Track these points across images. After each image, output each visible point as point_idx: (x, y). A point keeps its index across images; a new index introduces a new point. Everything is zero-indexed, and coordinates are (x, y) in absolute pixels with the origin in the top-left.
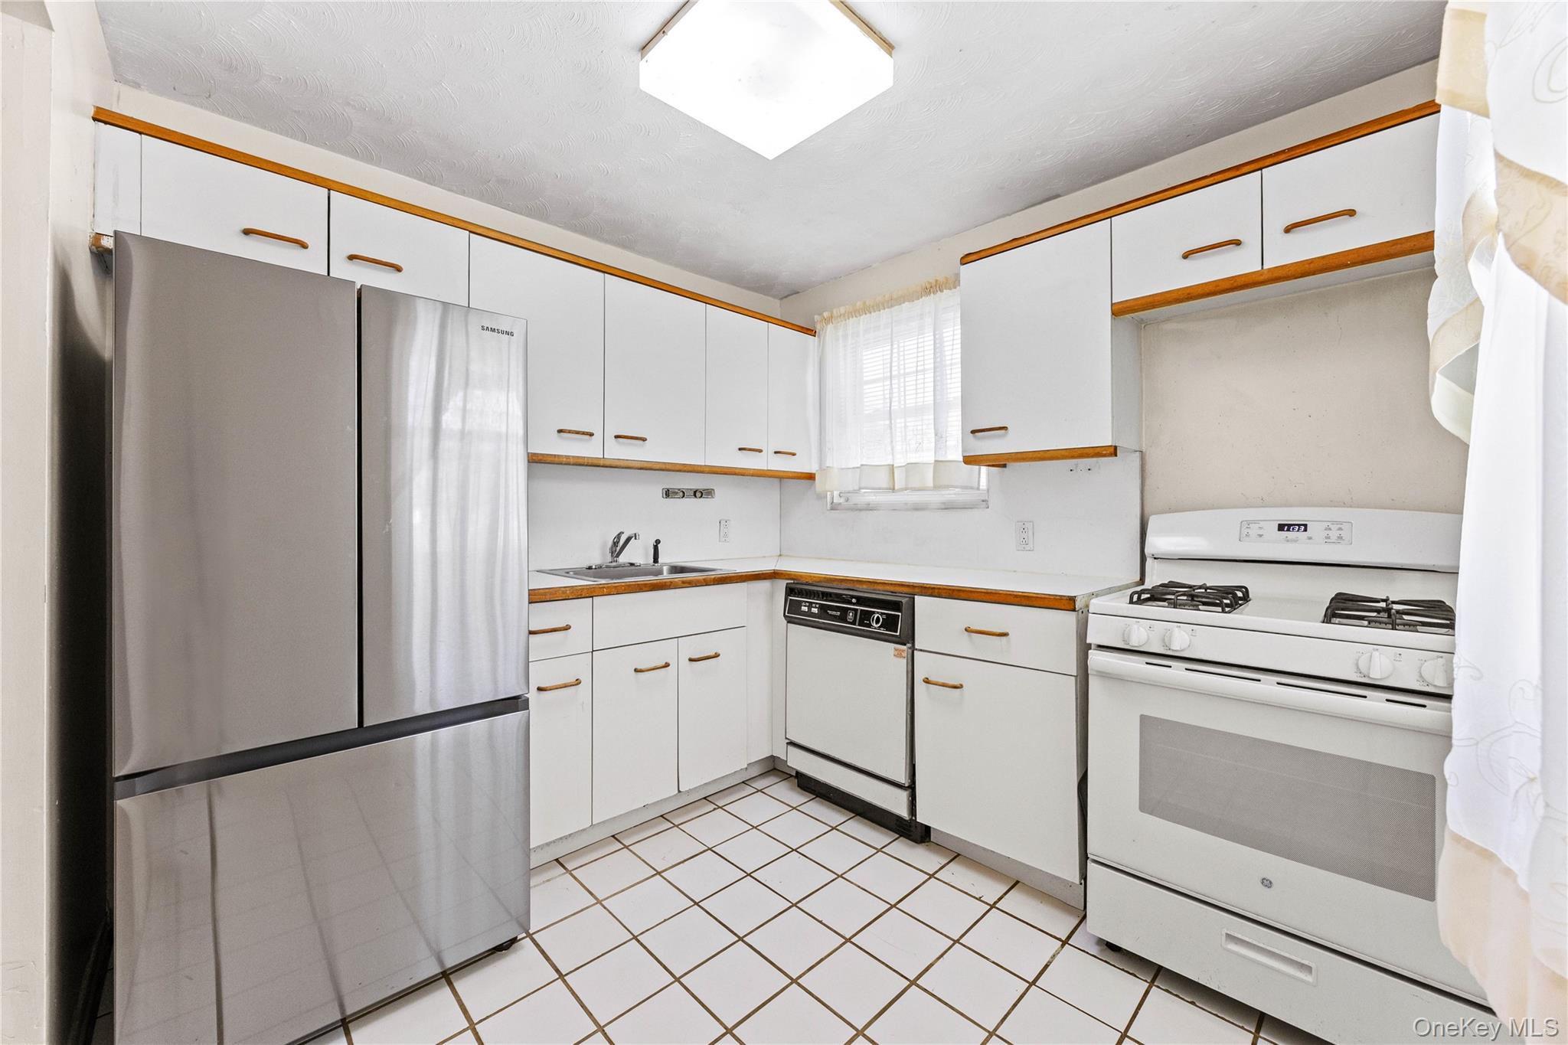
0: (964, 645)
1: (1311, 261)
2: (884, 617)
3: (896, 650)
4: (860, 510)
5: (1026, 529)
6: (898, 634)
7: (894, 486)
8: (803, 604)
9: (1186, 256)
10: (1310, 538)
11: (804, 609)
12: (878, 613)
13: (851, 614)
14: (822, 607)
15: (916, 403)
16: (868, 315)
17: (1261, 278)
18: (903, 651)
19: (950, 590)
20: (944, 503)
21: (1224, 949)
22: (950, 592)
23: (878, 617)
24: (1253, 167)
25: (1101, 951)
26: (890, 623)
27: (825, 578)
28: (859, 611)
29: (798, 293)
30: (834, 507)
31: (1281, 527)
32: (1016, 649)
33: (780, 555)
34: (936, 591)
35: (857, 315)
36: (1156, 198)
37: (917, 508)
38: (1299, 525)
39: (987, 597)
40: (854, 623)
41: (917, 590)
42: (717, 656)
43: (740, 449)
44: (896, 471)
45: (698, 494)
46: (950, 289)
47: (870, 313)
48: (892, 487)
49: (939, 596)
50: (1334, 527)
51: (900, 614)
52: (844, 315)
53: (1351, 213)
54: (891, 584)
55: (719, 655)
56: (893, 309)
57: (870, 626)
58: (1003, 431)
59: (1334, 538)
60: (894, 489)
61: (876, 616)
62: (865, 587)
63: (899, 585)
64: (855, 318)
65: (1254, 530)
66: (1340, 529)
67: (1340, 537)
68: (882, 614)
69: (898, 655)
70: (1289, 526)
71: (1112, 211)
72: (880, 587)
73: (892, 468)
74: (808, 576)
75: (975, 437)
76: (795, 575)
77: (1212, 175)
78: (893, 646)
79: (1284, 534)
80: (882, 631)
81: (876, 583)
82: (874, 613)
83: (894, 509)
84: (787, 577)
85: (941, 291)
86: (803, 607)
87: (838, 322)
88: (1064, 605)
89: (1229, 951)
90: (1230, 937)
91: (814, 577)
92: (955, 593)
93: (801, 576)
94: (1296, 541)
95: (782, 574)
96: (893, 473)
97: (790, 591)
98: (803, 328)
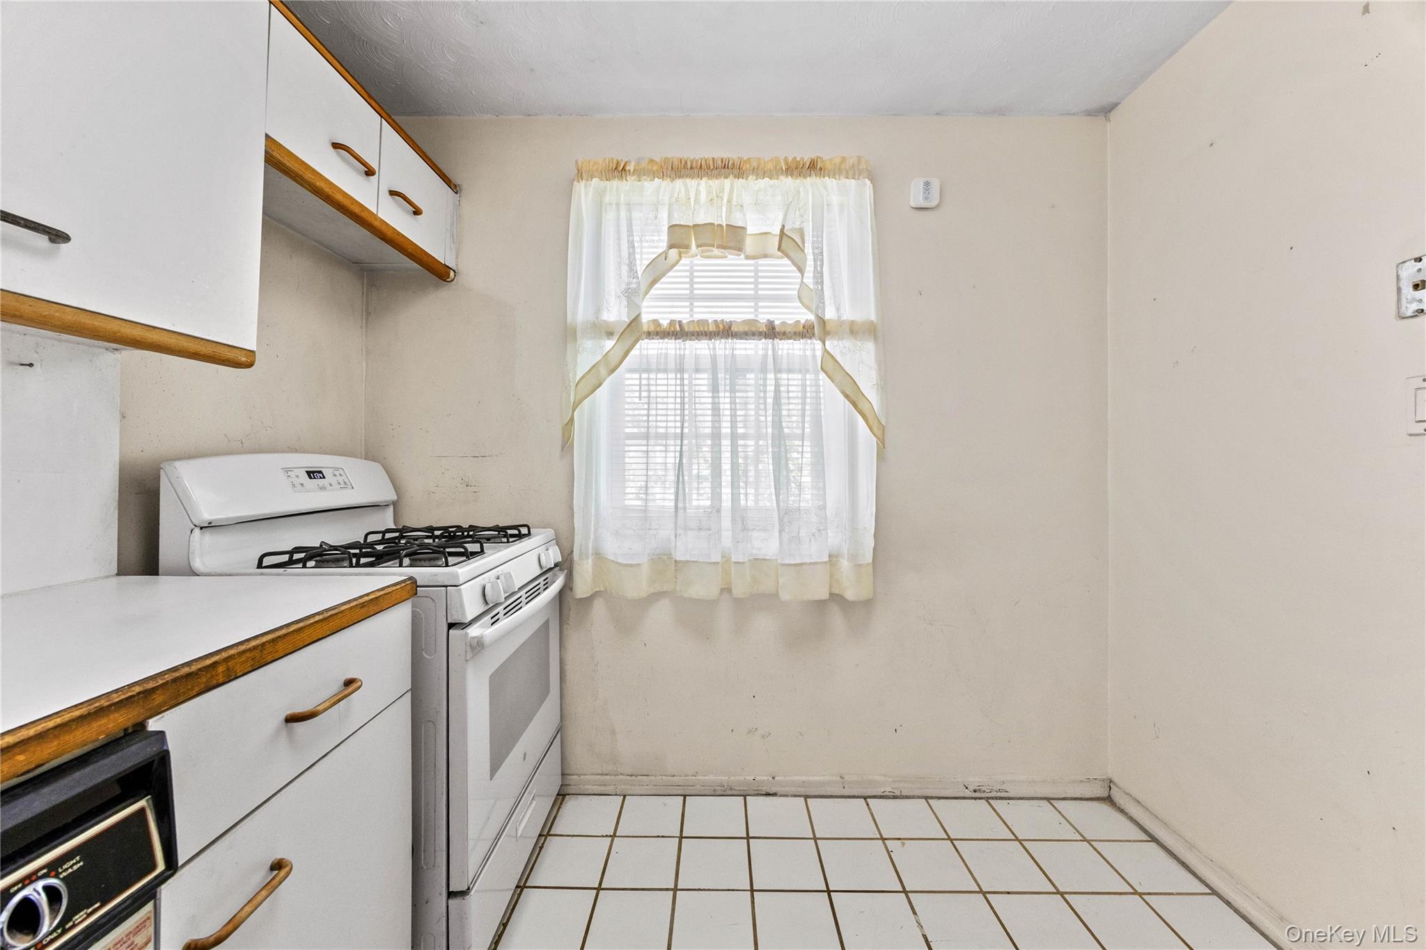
10: (331, 485)
17: (375, 224)
31: (309, 475)
38: (317, 472)
39: (324, 629)
49: (231, 677)
59: (342, 484)
65: (295, 480)
66: (340, 475)
67: (345, 482)
79: (314, 482)
92: (269, 648)
94: (324, 489)
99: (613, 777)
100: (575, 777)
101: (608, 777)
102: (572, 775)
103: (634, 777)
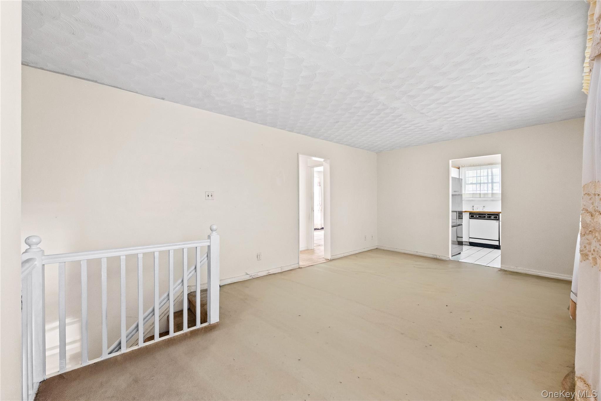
2: (494, 217)
6: (498, 219)
15: (484, 182)
26: (496, 217)
37: (485, 200)
41: (500, 212)
44: (481, 194)
51: (498, 216)
54: (494, 212)
63: (496, 212)
69: (497, 222)
72: (492, 212)
74: (475, 211)
76: (471, 211)
80: (495, 219)
84: (469, 212)
86: (474, 216)
93: (473, 212)
97: (470, 214)
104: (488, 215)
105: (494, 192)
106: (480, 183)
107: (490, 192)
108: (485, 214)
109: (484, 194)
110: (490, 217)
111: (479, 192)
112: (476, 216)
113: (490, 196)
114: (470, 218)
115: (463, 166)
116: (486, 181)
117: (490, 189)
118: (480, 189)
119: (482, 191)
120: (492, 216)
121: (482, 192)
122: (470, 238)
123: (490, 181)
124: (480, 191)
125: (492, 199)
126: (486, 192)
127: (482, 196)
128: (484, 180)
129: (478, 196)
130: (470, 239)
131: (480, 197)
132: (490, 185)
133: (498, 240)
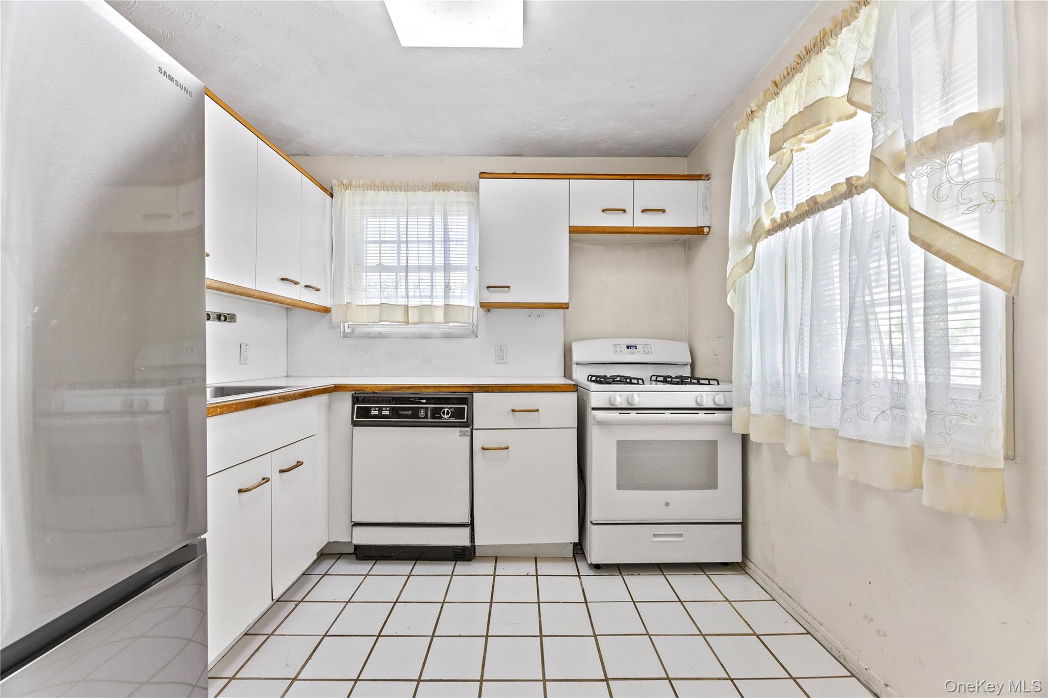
0: (510, 422)
1: (650, 228)
2: (452, 410)
3: (461, 431)
4: (374, 338)
5: (502, 351)
6: (465, 420)
7: (408, 321)
8: (373, 409)
9: (604, 211)
10: (639, 352)
11: (374, 412)
12: (447, 407)
13: (422, 411)
14: (392, 409)
15: (418, 263)
16: (386, 192)
17: (633, 231)
18: (467, 431)
19: (500, 387)
20: (444, 334)
21: (653, 542)
22: (501, 388)
23: (447, 411)
24: (630, 177)
25: (595, 571)
26: (458, 414)
27: (392, 387)
28: (430, 409)
29: (308, 155)
30: (346, 336)
31: (628, 347)
32: (544, 419)
33: (287, 376)
34: (490, 388)
35: (376, 189)
36: (591, 177)
37: (424, 337)
38: (634, 346)
39: (526, 389)
40: (426, 417)
41: (475, 389)
42: (299, 464)
43: (282, 279)
44: (410, 311)
45: (223, 318)
46: (455, 191)
47: (388, 191)
48: (407, 321)
49: (493, 391)
50: (646, 347)
51: (466, 406)
52: (363, 186)
53: (664, 211)
54: (454, 387)
55: (302, 463)
56: (408, 193)
57: (441, 417)
58: (507, 289)
59: (646, 352)
60: (408, 323)
61: (446, 410)
62: (431, 390)
63: (461, 387)
64: (373, 191)
65: (618, 349)
66: (647, 348)
67: (648, 352)
68: (450, 408)
69: (463, 435)
70: (631, 346)
71: (569, 176)
72: (444, 390)
73: (407, 307)
74: (375, 387)
75: (489, 291)
76: (359, 387)
77: (614, 175)
78: (458, 429)
79: (629, 350)
80: (452, 420)
81: (441, 387)
82: (443, 408)
83: (405, 337)
84: (350, 389)
85: (449, 190)
86: (372, 412)
87: (356, 190)
88: (572, 389)
89: (655, 542)
90: (655, 535)
91: (381, 387)
92: (505, 388)
93: (367, 388)
94: (634, 353)
95: (345, 387)
96: (408, 311)
97: (356, 400)
98: (323, 187)
99: (770, 581)
100: (753, 566)
101: (768, 579)
102: (751, 562)
103: (781, 591)
104: (429, 400)
105: (452, 302)
106: (407, 269)
107: (440, 302)
108: (417, 401)
109: (421, 308)
110: (436, 413)
111: (402, 302)
112: (380, 409)
113: (439, 316)
114: (355, 424)
115: (345, 181)
116: (426, 262)
117: (439, 291)
118: (407, 292)
119: (415, 297)
120: (446, 407)
121: (413, 302)
122: (357, 524)
123: (440, 261)
124: (407, 297)
125: (445, 329)
126: (427, 302)
127: (413, 316)
128: (419, 255)
129: (399, 315)
130: (356, 529)
131: (407, 323)
132: (439, 277)
133: (467, 520)
